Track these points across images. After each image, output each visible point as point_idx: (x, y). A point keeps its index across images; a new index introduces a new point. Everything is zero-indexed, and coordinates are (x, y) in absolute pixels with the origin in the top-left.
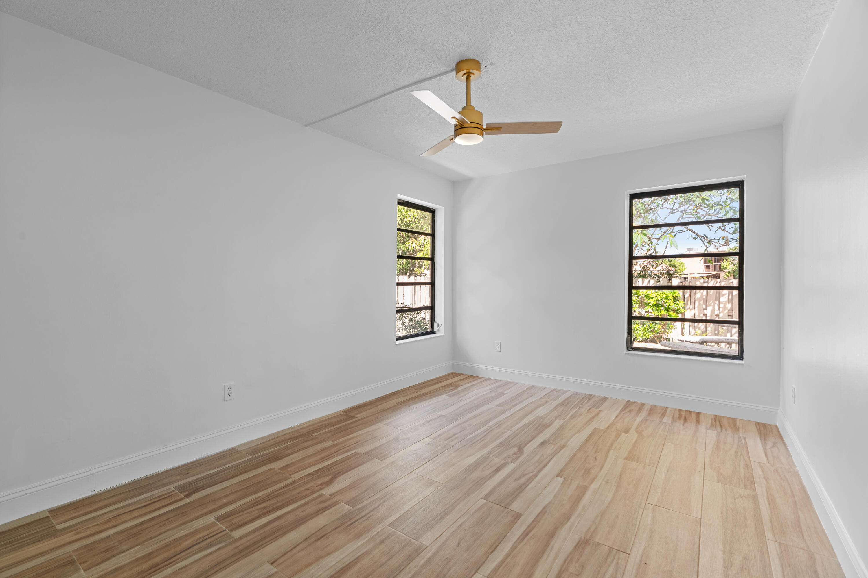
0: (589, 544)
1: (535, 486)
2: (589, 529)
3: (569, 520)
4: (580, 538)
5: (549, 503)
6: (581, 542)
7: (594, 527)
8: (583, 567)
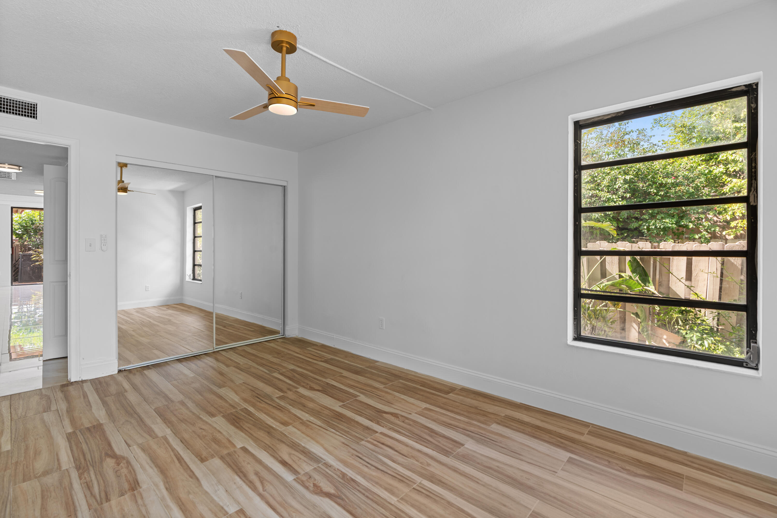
0: (129, 490)
1: (235, 483)
2: (142, 498)
3: (167, 489)
4: (141, 488)
5: (200, 485)
6: (137, 485)
7: (140, 501)
8: (118, 477)
